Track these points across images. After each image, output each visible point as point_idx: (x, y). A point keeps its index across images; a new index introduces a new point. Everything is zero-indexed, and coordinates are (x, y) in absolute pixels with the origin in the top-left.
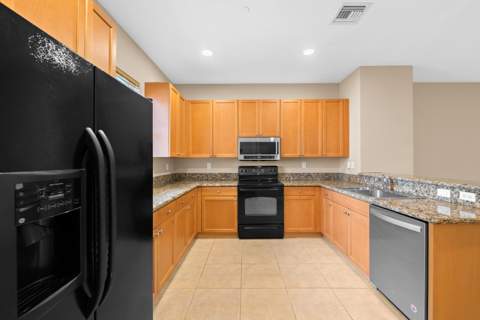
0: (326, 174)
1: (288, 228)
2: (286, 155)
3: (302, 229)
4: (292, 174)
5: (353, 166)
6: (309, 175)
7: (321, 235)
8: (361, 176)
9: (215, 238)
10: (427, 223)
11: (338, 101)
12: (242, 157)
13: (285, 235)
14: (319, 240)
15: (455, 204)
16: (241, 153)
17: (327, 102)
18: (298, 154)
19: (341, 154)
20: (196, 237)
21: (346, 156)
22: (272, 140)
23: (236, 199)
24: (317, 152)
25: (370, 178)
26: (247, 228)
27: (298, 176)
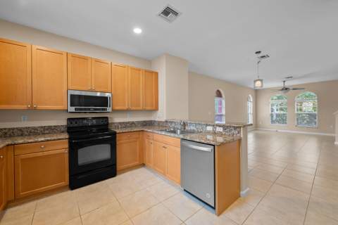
0: (144, 122)
1: (119, 167)
2: (117, 108)
3: (131, 165)
4: (120, 123)
5: (161, 116)
6: (133, 123)
7: (143, 165)
8: (166, 121)
9: (38, 199)
10: (214, 146)
11: (152, 72)
12: (72, 109)
13: (118, 173)
14: (142, 170)
15: (214, 133)
16: (71, 105)
17: (146, 71)
18: (126, 107)
19: (154, 108)
20: (5, 208)
21: (157, 109)
23: (67, 151)
24: (139, 106)
25: (171, 122)
26: (80, 177)
27: (125, 125)
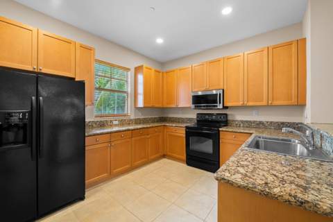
12: (193, 106)
16: (193, 103)
22: (214, 92)
23: (184, 136)
27: (249, 124)
